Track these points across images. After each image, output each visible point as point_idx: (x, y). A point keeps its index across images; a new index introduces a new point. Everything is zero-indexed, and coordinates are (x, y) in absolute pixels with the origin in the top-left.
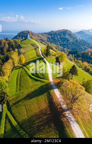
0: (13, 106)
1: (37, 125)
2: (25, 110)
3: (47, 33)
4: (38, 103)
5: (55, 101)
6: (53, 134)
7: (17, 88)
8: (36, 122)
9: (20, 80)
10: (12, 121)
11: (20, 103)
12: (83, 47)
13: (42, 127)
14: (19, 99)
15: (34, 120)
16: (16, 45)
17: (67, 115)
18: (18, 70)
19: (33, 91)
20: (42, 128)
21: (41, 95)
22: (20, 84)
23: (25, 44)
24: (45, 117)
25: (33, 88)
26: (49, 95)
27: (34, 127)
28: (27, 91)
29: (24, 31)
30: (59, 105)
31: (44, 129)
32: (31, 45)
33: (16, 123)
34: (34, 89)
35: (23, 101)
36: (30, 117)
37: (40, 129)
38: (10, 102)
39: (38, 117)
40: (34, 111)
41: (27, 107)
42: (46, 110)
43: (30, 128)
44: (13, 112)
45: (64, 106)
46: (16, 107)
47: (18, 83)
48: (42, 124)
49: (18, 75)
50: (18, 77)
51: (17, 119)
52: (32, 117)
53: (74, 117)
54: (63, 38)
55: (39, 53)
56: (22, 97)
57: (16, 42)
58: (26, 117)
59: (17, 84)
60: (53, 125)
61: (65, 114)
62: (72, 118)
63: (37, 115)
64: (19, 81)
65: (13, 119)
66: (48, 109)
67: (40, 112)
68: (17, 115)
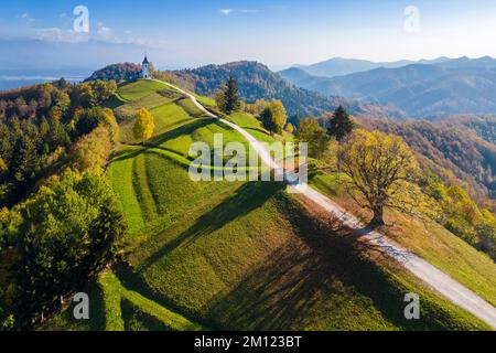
0: (148, 266)
1: (276, 298)
2: (209, 267)
3: (194, 71)
4: (252, 233)
5: (314, 214)
6: (351, 309)
7: (144, 209)
8: (271, 292)
9: (150, 185)
10: (161, 318)
11: (180, 248)
12: (309, 109)
13: (301, 303)
14: (168, 240)
15: (258, 287)
16: (99, 99)
17: (374, 242)
18: (131, 160)
19: (217, 203)
20: (304, 305)
21: (254, 208)
22: (155, 197)
23: (133, 92)
24: (299, 268)
25: (214, 197)
26: (283, 204)
27: (270, 308)
28: (195, 208)
29: (118, 66)
30: (334, 222)
31: (311, 305)
32: (158, 92)
33: (183, 320)
34: (222, 198)
35: (187, 240)
36: (237, 282)
37: (297, 307)
38: (131, 259)
39: (271, 275)
40: (248, 260)
41: (211, 255)
42: (291, 246)
43: (253, 318)
44: (155, 285)
45: (352, 222)
46: (165, 267)
47: (145, 196)
48: (295, 293)
49: (135, 174)
50: (137, 179)
51: (183, 303)
52: (247, 279)
53: (400, 243)
54: (246, 84)
55: (197, 108)
56: (182, 229)
57: (101, 89)
58: (221, 286)
59: (140, 200)
60: (338, 284)
61: (367, 240)
62: (394, 248)
63: (262, 270)
64: (146, 190)
65: (163, 309)
66: (300, 242)
67: (270, 257)
68: (175, 291)
